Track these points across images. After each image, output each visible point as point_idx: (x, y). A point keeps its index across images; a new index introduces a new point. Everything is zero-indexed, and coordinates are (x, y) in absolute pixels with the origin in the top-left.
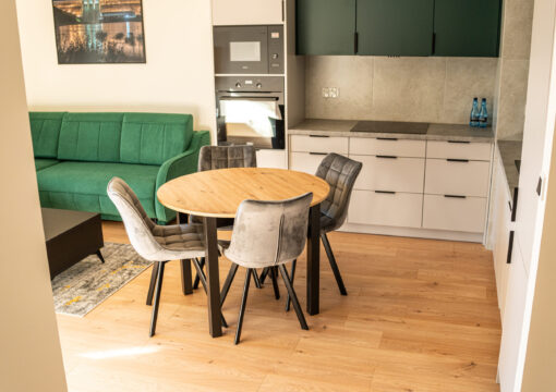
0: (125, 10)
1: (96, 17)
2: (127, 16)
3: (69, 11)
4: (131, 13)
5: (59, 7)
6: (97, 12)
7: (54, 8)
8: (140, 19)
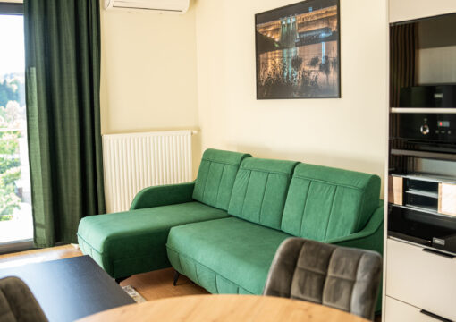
0: (321, 26)
1: (293, 39)
2: (323, 35)
3: (269, 35)
4: (327, 30)
5: (261, 31)
6: (293, 33)
7: (257, 33)
8: (337, 36)
